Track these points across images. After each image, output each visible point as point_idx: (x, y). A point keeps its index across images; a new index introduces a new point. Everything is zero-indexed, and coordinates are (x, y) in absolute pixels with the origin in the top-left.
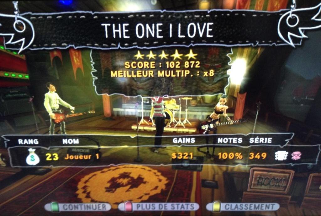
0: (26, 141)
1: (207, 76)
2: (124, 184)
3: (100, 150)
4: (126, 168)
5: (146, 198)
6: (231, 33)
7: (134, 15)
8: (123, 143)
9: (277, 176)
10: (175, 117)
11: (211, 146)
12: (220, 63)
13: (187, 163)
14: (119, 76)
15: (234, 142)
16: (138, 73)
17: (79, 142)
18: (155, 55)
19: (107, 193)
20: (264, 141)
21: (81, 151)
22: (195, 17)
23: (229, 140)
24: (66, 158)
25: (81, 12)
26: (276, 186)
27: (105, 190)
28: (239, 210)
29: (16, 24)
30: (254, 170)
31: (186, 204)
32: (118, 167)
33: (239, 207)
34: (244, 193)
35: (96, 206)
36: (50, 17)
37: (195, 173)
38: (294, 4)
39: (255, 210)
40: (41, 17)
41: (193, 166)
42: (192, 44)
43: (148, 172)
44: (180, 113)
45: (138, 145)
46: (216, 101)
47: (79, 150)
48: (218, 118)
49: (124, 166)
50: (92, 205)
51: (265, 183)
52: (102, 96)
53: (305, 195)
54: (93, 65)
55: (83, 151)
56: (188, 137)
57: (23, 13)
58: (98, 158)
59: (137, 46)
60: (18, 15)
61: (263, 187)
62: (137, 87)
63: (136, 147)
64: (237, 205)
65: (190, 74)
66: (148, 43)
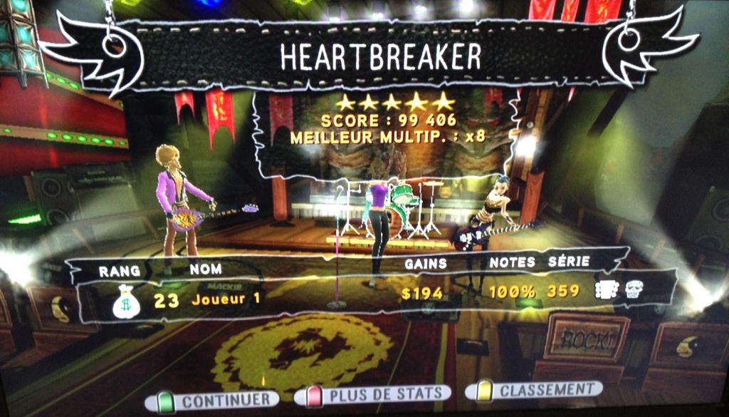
0: (114, 271)
1: (472, 140)
2: (308, 351)
3: (263, 286)
4: (314, 320)
5: (349, 377)
6: (518, 62)
7: (338, 28)
8: (308, 270)
9: (599, 329)
10: (409, 220)
11: (477, 274)
12: (497, 116)
13: (431, 308)
14: (306, 142)
15: (520, 265)
16: (343, 135)
17: (222, 270)
18: (377, 102)
19: (273, 370)
20: (575, 262)
21: (224, 289)
22: (452, 33)
23: (510, 262)
24: (194, 303)
25: (237, 21)
26: (596, 348)
27: (269, 364)
28: (527, 396)
29: (108, 42)
30: (556, 319)
31: (425, 388)
32: (296, 318)
33: (527, 390)
34: (537, 363)
35: (249, 396)
36: (177, 29)
37: (445, 327)
38: (632, 11)
39: (558, 395)
40: (160, 29)
41: (442, 313)
42: (445, 82)
43: (355, 327)
44: (420, 210)
45: (337, 274)
46: (488, 187)
47: (221, 287)
48: (492, 221)
49: (308, 316)
50: (242, 396)
51: (576, 343)
52: (271, 179)
53: (650, 364)
54: (257, 122)
55: (230, 287)
56: (433, 258)
57: (123, 20)
58: (258, 301)
59: (342, 86)
60: (113, 23)
61: (573, 350)
62: (340, 163)
63: (334, 278)
64: (523, 387)
65: (440, 138)
66: (363, 81)
